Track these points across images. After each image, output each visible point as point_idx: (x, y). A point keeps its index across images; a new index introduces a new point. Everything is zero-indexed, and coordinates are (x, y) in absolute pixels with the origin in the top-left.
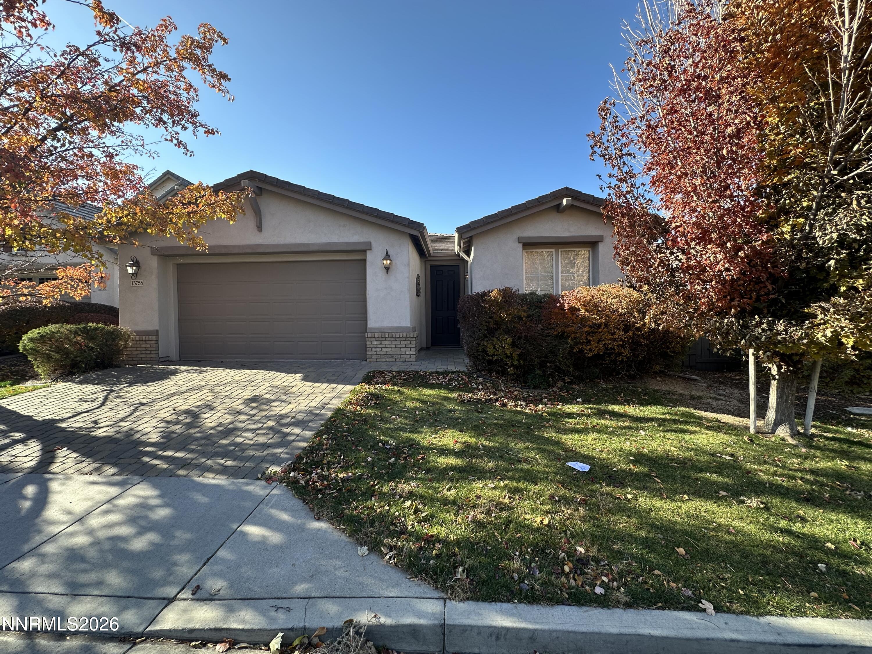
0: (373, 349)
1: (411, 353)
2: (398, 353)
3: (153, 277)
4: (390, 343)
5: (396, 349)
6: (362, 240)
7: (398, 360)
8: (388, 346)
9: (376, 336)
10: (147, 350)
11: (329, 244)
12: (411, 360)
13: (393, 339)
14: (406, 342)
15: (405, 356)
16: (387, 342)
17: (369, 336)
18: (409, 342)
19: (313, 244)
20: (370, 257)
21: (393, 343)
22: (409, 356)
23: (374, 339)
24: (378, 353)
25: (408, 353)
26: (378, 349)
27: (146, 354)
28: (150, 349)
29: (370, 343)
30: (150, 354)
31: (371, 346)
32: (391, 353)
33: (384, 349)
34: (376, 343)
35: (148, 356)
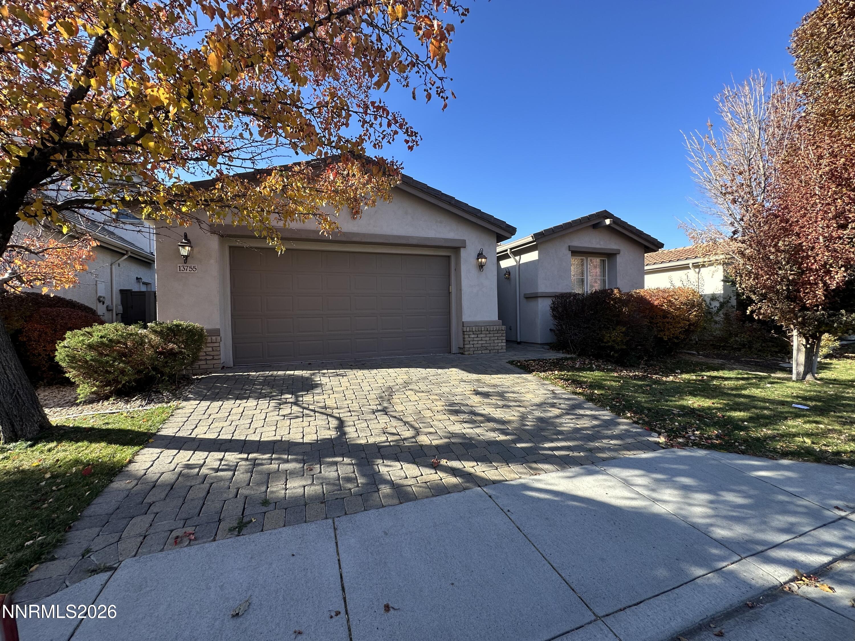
0: (471, 343)
1: (503, 344)
2: (492, 345)
3: (212, 261)
4: (484, 336)
5: (490, 342)
6: (457, 237)
7: (492, 351)
8: (483, 339)
9: (474, 330)
10: (207, 355)
11: (428, 239)
12: (502, 351)
13: (488, 332)
14: (498, 335)
15: (497, 348)
16: (482, 336)
17: (468, 330)
18: (501, 335)
19: (412, 237)
20: (463, 253)
21: (488, 335)
22: (500, 348)
23: (471, 333)
24: (475, 346)
25: (499, 344)
26: (475, 342)
27: (206, 360)
28: (212, 353)
29: (467, 336)
30: (213, 359)
31: (469, 339)
32: (486, 345)
33: (480, 342)
34: (473, 336)
35: (208, 362)
